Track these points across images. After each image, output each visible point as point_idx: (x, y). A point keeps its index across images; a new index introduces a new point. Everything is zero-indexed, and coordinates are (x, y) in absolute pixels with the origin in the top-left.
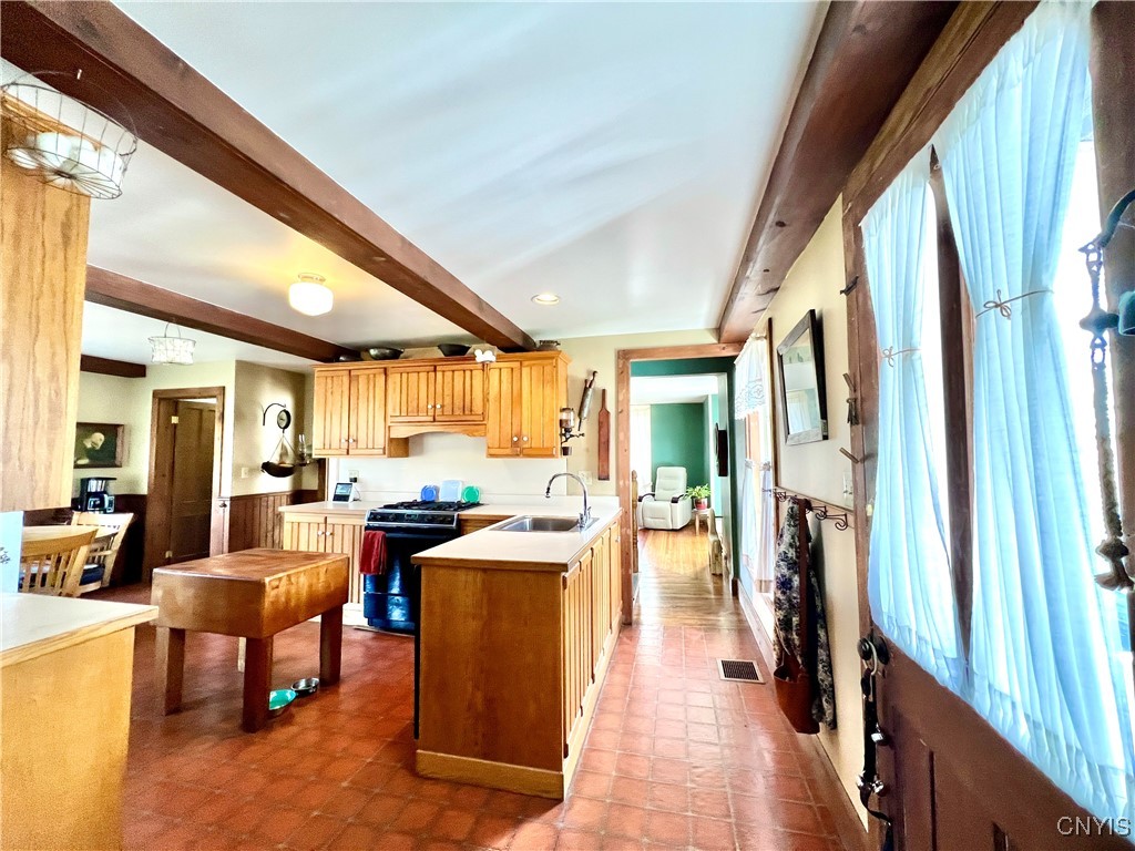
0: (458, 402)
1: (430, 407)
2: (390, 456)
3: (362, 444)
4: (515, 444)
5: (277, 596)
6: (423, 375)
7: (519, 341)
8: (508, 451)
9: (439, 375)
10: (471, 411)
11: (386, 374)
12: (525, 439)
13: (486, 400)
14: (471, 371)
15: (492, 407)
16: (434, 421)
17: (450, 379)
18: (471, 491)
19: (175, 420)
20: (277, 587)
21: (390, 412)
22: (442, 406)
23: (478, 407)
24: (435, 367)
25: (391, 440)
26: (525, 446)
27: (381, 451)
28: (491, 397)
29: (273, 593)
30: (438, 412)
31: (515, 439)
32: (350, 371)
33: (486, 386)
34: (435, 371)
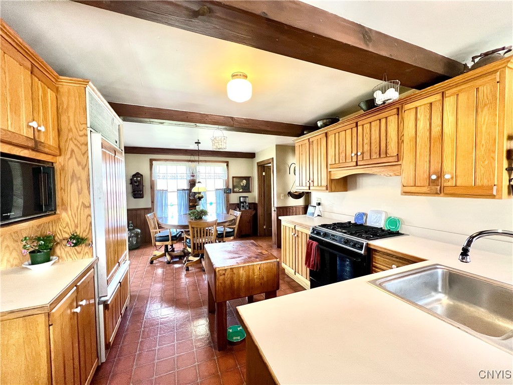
0: (375, 148)
1: (353, 155)
2: (331, 191)
3: (316, 184)
4: (432, 182)
5: (224, 280)
6: (349, 132)
7: (439, 69)
8: (425, 190)
9: (360, 128)
10: (386, 153)
11: (326, 137)
12: (447, 176)
13: (400, 142)
14: (386, 118)
15: (407, 147)
16: (357, 165)
17: (368, 130)
18: (393, 221)
19: (264, 174)
20: (224, 274)
21: (329, 162)
22: (363, 153)
23: (393, 149)
24: (357, 123)
25: (332, 180)
26: (446, 184)
27: (325, 188)
28: (406, 139)
29: (222, 277)
30: (360, 158)
31: (434, 177)
32: (309, 139)
33: (401, 128)
34: (357, 126)
